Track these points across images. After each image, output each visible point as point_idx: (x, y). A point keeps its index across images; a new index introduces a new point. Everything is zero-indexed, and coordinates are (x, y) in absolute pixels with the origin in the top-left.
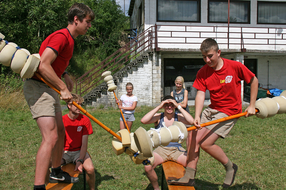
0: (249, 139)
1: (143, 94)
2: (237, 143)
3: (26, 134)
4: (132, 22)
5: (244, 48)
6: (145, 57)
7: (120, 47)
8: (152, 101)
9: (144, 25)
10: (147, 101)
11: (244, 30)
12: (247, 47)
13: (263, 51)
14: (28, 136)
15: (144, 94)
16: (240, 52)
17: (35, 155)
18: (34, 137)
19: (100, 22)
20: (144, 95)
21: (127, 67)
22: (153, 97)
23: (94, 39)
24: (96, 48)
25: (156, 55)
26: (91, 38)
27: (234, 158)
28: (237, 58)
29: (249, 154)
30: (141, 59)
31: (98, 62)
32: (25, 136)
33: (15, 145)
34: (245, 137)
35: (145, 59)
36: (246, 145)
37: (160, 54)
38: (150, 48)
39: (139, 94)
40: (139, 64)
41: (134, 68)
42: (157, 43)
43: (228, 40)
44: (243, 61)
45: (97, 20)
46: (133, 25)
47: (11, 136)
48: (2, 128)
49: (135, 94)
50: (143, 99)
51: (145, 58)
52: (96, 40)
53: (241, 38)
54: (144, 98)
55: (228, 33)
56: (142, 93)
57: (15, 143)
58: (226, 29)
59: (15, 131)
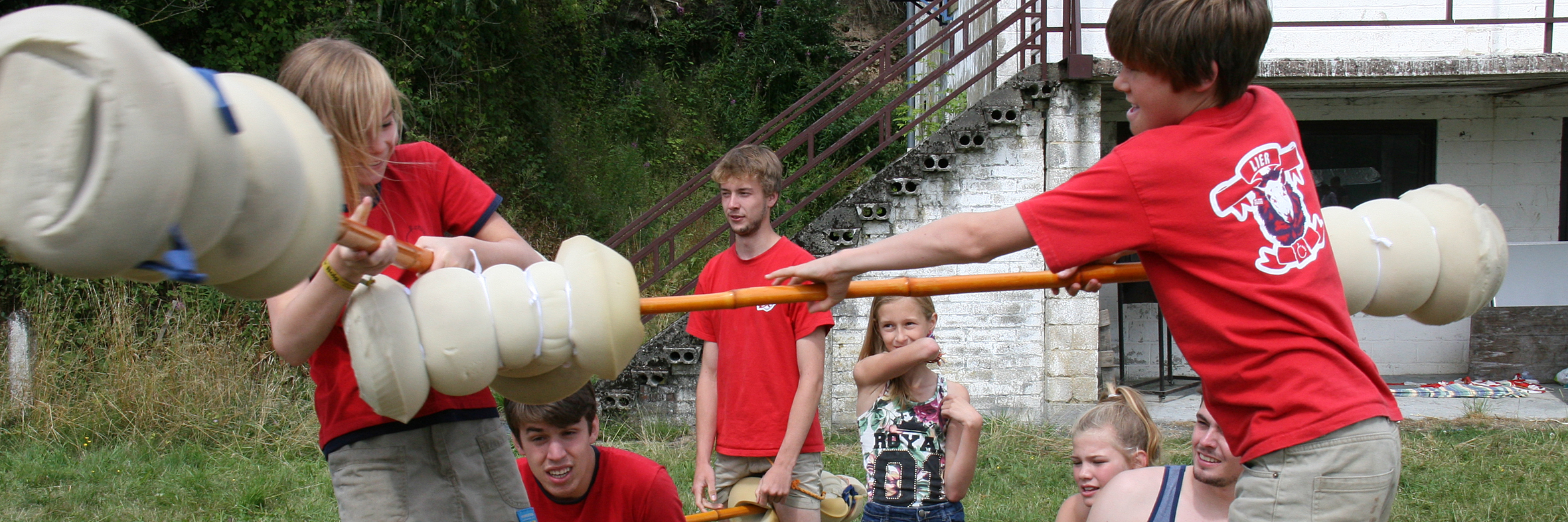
1: (988, 346)
6: (1003, 119)
7: (843, 59)
8: (1045, 391)
10: (1011, 389)
15: (993, 347)
20: (994, 352)
21: (890, 177)
22: (1046, 367)
23: (686, 7)
24: (698, 64)
25: (1069, 101)
30: (978, 127)
31: (710, 154)
35: (998, 129)
37: (1095, 94)
38: (1033, 57)
39: (961, 345)
40: (962, 158)
41: (933, 187)
42: (1078, 26)
50: (988, 377)
51: (1003, 125)
52: (695, 17)
54: (995, 375)
56: (982, 339)
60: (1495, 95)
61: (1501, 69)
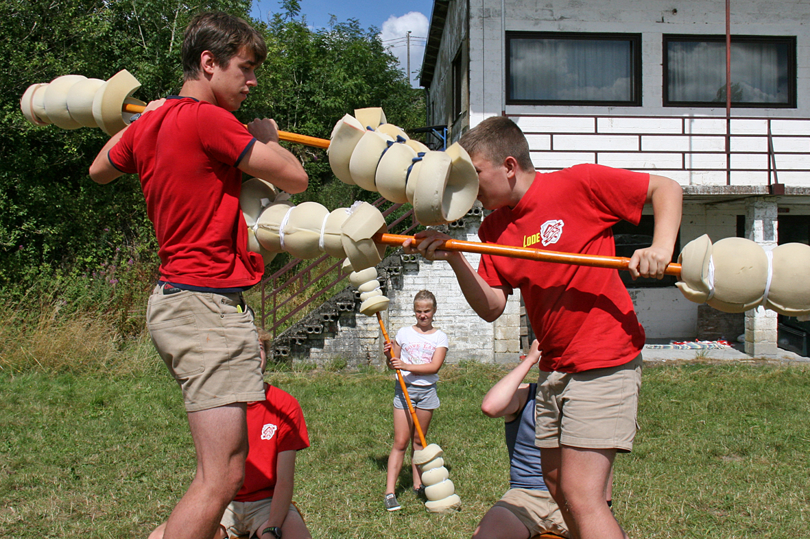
0: (799, 469)
1: (466, 325)
2: (761, 478)
3: (112, 445)
4: (431, 106)
5: (777, 184)
6: (473, 212)
8: (494, 347)
9: (467, 114)
10: (477, 346)
11: (778, 127)
12: (786, 180)
14: (117, 451)
15: (468, 325)
16: (764, 196)
17: (138, 511)
18: (136, 454)
19: (335, 106)
20: (469, 328)
22: (495, 335)
23: (318, 157)
24: (323, 184)
26: (308, 156)
27: (752, 527)
28: (756, 215)
29: (800, 516)
32: (107, 452)
33: (78, 478)
34: (783, 461)
35: (470, 218)
36: (789, 488)
39: (453, 324)
40: (453, 232)
43: (728, 157)
44: (777, 222)
45: (325, 102)
46: (436, 114)
47: (66, 449)
48: (41, 426)
49: (441, 327)
50: (465, 340)
51: (473, 216)
52: (322, 161)
53: (767, 151)
54: (469, 339)
55: (728, 137)
56: (463, 321)
57: (78, 472)
58: (719, 126)
59: (79, 434)
60: (706, 204)
61: (708, 192)
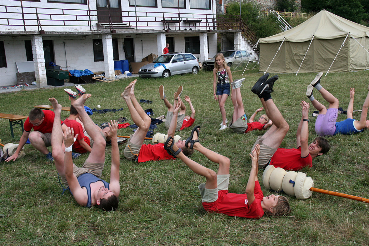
5: (41, 30)
13: (61, 32)
16: (37, 35)
28: (35, 41)
43: (24, 21)
53: (36, 19)
55: (23, 14)
60: (13, 37)
